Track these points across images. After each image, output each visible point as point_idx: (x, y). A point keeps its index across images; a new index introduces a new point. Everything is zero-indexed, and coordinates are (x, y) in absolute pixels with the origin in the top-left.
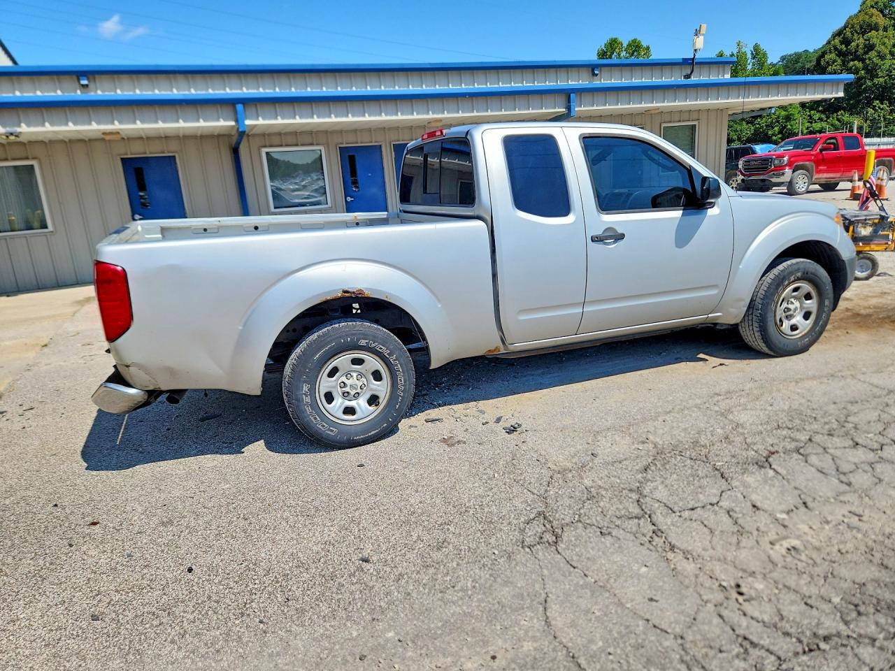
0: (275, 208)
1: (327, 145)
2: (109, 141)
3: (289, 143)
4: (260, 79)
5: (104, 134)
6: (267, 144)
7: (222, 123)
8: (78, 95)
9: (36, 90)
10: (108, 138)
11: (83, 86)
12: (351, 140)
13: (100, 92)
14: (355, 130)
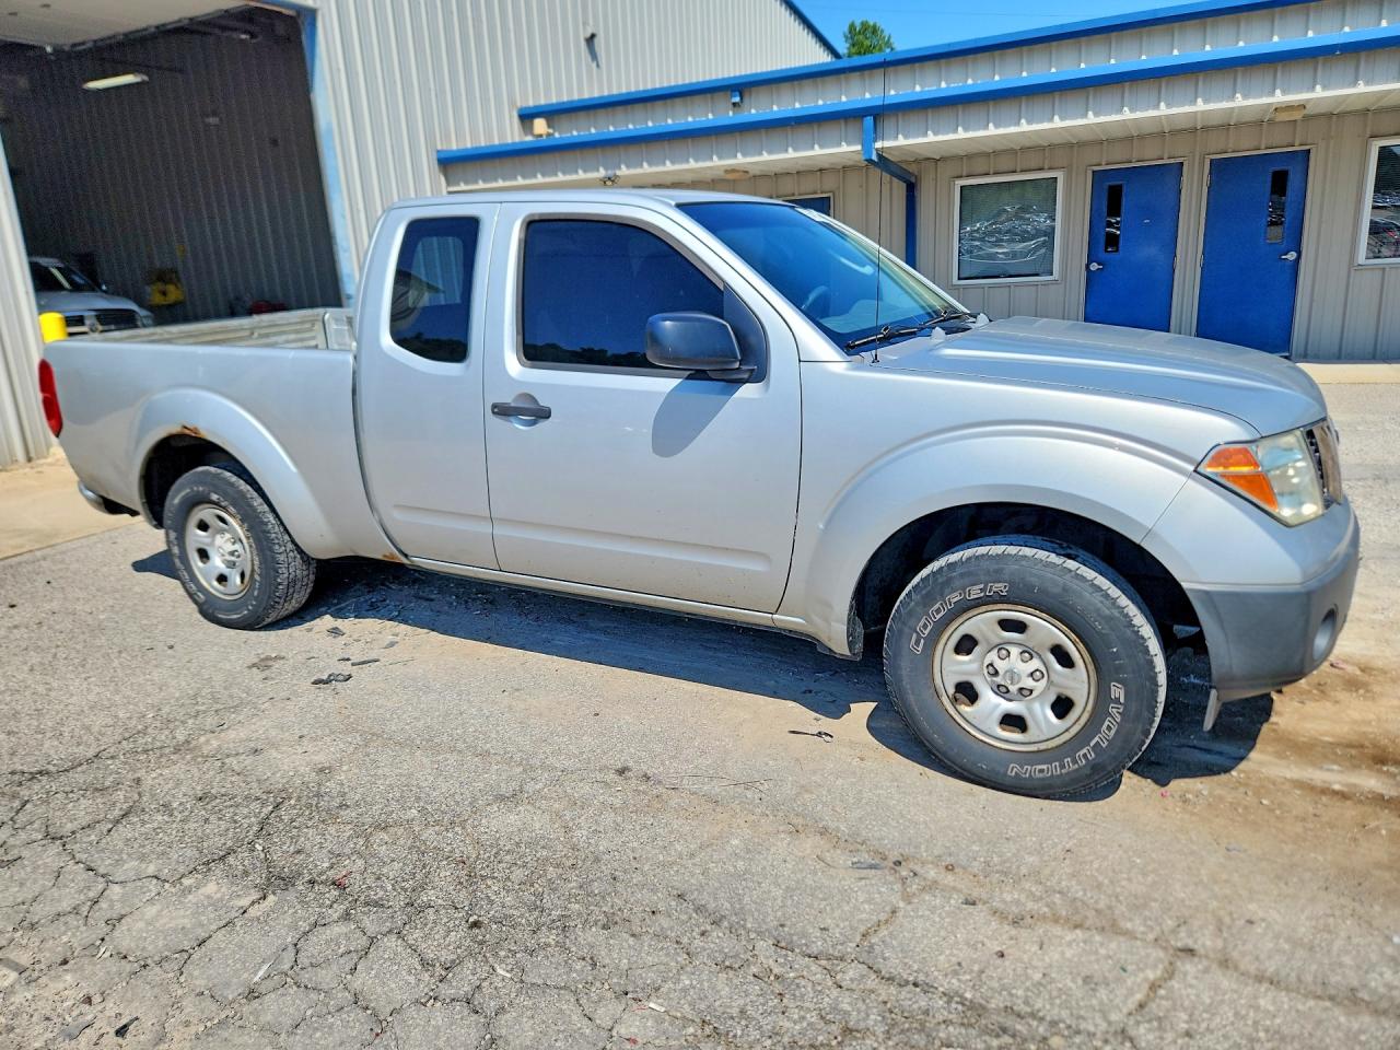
0: (959, 279)
1: (1068, 168)
2: (734, 181)
3: (1001, 170)
4: (970, 65)
5: (726, 171)
6: (964, 174)
7: (845, 148)
8: (730, 117)
9: (687, 115)
10: (729, 177)
11: (734, 104)
12: (1118, 158)
13: (754, 111)
14: (1132, 137)
